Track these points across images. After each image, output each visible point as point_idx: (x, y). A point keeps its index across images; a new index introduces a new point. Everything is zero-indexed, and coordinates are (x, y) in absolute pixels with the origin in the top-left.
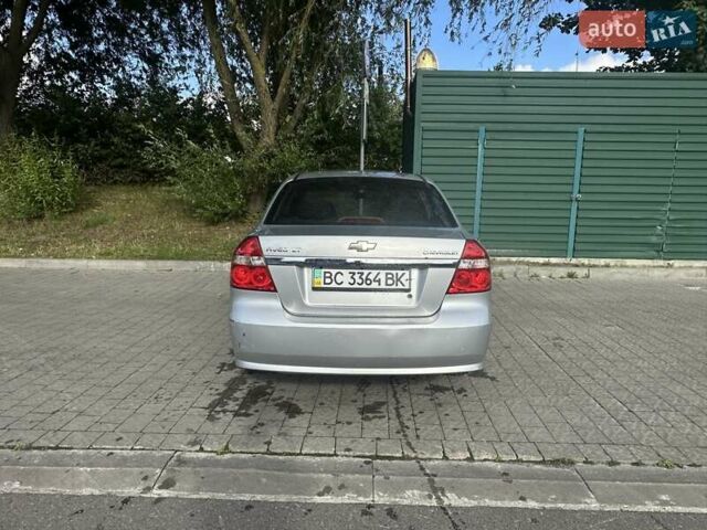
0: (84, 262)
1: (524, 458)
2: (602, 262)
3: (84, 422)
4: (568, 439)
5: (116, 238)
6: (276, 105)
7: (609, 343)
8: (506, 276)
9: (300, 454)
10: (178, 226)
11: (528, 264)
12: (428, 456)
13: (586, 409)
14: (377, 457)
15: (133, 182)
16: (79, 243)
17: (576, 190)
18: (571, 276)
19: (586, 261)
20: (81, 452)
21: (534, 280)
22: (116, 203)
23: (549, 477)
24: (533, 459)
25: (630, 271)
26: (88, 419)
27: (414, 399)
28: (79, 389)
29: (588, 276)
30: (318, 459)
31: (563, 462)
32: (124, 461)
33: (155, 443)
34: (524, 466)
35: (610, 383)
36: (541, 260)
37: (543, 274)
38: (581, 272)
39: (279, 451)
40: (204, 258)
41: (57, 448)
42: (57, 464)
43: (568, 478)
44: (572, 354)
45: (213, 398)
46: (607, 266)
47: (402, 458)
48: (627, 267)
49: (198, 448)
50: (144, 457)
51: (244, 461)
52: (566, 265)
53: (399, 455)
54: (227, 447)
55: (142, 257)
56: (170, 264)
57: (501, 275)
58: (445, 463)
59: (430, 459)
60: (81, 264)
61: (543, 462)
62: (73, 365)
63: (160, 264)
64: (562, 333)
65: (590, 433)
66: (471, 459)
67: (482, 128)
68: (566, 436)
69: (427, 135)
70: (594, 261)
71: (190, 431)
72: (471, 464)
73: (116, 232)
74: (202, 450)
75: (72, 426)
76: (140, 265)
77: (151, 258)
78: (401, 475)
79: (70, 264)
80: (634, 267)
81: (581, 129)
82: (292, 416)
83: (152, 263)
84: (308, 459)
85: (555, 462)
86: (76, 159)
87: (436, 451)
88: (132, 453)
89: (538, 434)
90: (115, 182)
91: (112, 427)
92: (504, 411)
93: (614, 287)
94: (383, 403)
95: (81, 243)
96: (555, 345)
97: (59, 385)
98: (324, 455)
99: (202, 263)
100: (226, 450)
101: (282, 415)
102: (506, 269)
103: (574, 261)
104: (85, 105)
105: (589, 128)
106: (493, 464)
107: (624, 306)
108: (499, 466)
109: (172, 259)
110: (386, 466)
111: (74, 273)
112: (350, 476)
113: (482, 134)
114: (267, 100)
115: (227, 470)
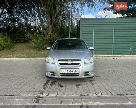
0: (12, 58)
1: (113, 94)
2: (119, 56)
3: (16, 90)
4: (122, 90)
5: (19, 53)
6: (52, 26)
7: (125, 71)
8: (100, 59)
9: (65, 95)
10: (32, 51)
11: (104, 56)
12: (92, 94)
13: (123, 84)
14: (81, 95)
15: (22, 43)
16: (11, 55)
17: (113, 41)
18: (113, 58)
19: (116, 56)
20: (16, 96)
21: (106, 60)
22: (18, 47)
23: (119, 98)
24: (115, 94)
25: (125, 57)
26: (17, 89)
27: (87, 83)
28: (14, 83)
29: (117, 59)
30: (69, 96)
31: (122, 95)
32: (26, 98)
33: (33, 94)
34: (114, 96)
35: (127, 79)
36: (107, 56)
37: (108, 58)
38: (115, 58)
39: (60, 94)
40: (38, 57)
41: (11, 95)
42: (11, 99)
43: (123, 98)
44: (118, 73)
45: (44, 84)
46: (120, 56)
47: (87, 95)
48: (124, 56)
49: (42, 94)
50: (30, 97)
51: (53, 97)
52: (112, 56)
53: (86, 94)
54: (48, 94)
55: (25, 57)
56: (30, 58)
57: (99, 59)
58: (96, 96)
59: (93, 95)
60: (12, 59)
61: (117, 95)
62: (13, 78)
63: (29, 58)
64: (115, 69)
65: (126, 89)
66: (102, 95)
67: (94, 29)
68: (121, 90)
69: (83, 31)
70: (118, 56)
71: (40, 91)
72: (102, 96)
73: (19, 52)
74: (43, 95)
75: (14, 91)
76: (24, 59)
77: (27, 57)
78: (87, 98)
79: (9, 59)
80: (126, 56)
81: (114, 29)
82: (61, 87)
83: (27, 58)
84: (67, 96)
85: (120, 95)
86: (10, 38)
87: (94, 93)
88: (28, 96)
89: (115, 89)
90: (18, 43)
91: (22, 91)
92: (106, 85)
93: (123, 60)
94: (80, 84)
95: (12, 55)
96: (114, 72)
97: (10, 83)
98: (70, 95)
99: (37, 58)
100: (48, 95)
101: (59, 87)
102: (100, 58)
103: (114, 56)
104: (12, 27)
105: (115, 29)
106: (107, 96)
107: (126, 64)
108: (108, 96)
109: (31, 57)
110: (84, 97)
111: (10, 61)
112: (77, 99)
113: (94, 30)
114: (50, 25)
115: (49, 99)
